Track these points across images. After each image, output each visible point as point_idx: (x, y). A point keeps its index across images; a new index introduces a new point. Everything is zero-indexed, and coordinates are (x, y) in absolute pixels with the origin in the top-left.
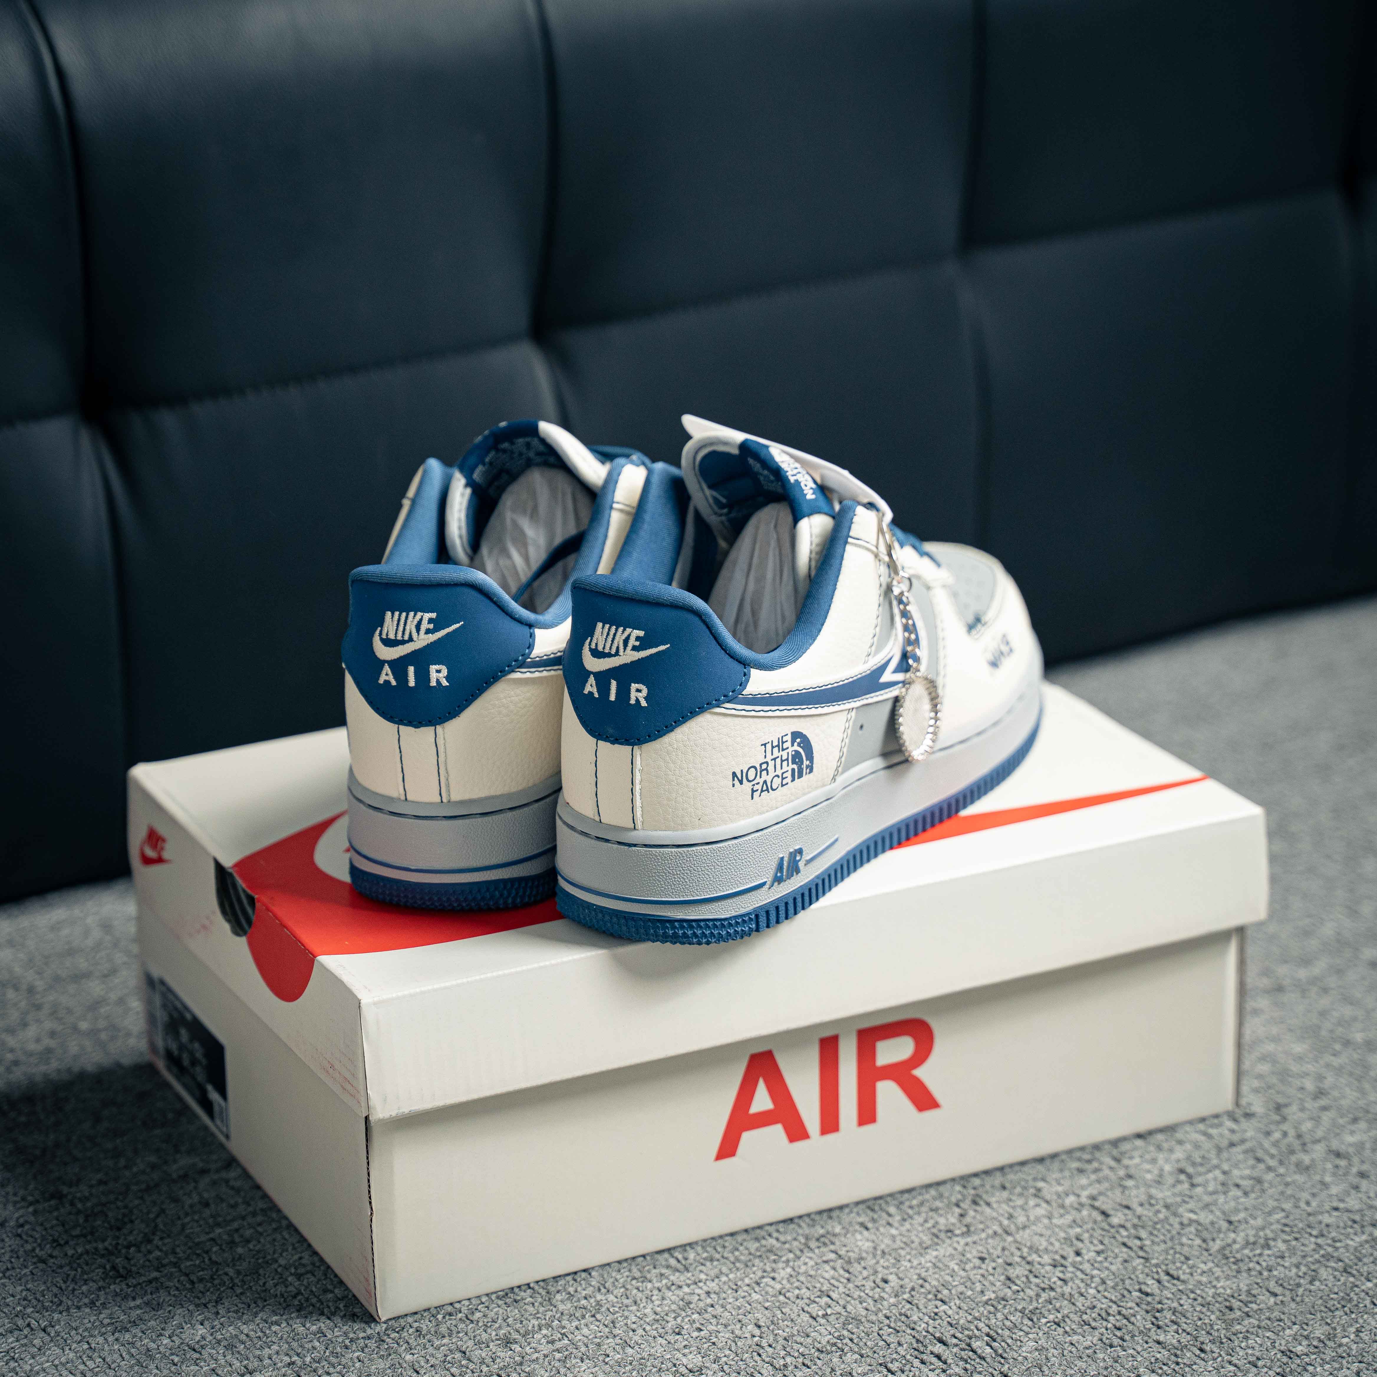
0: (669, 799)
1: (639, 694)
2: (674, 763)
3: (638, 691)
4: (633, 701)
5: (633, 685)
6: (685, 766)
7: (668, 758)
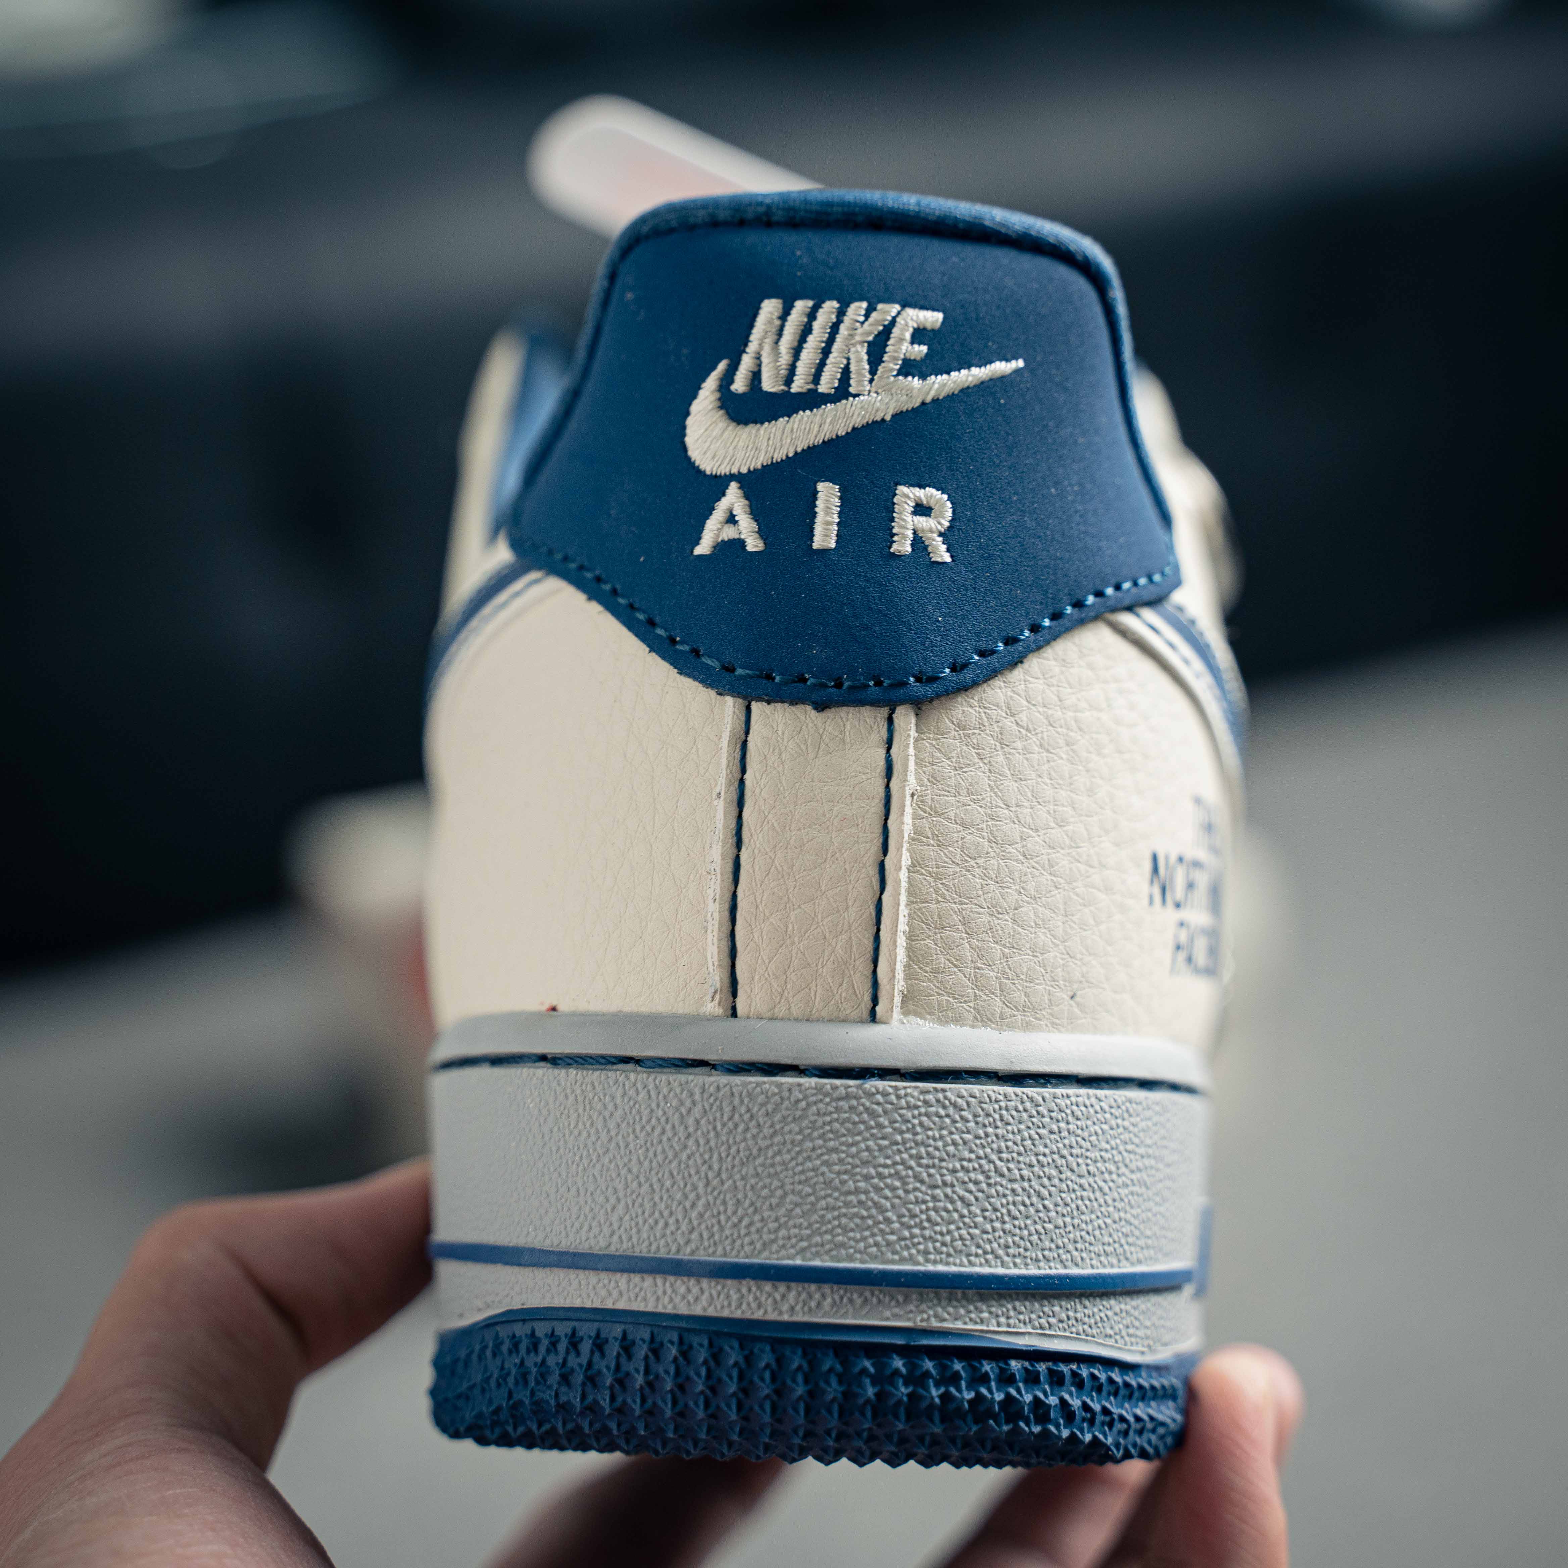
0: (996, 910)
1: (922, 522)
2: (1019, 778)
3: (922, 509)
4: (903, 546)
5: (902, 489)
6: (1049, 793)
7: (1001, 759)
